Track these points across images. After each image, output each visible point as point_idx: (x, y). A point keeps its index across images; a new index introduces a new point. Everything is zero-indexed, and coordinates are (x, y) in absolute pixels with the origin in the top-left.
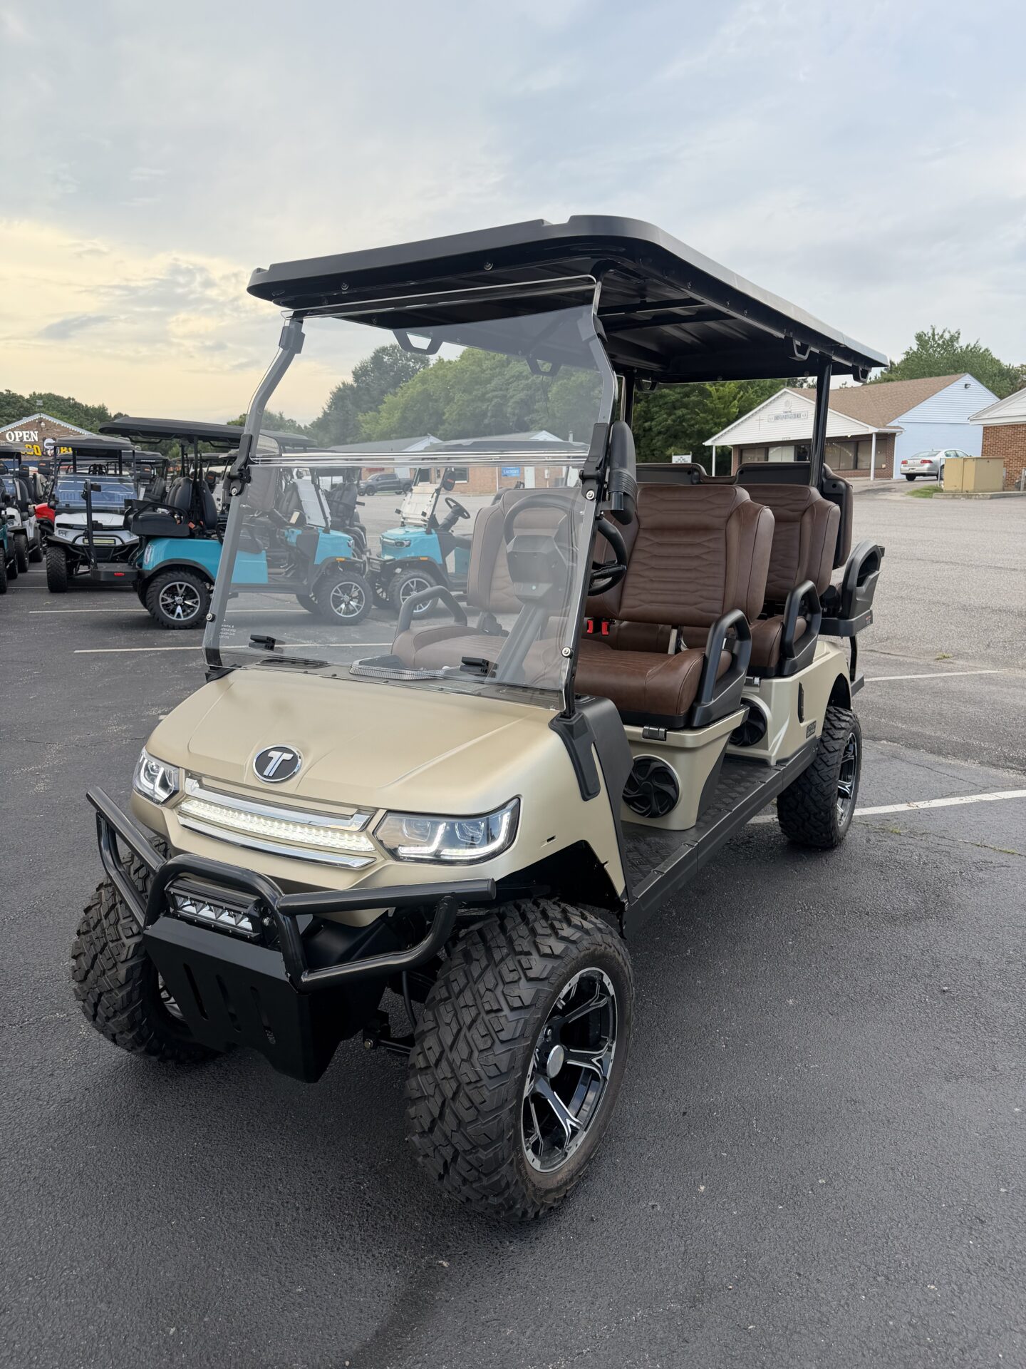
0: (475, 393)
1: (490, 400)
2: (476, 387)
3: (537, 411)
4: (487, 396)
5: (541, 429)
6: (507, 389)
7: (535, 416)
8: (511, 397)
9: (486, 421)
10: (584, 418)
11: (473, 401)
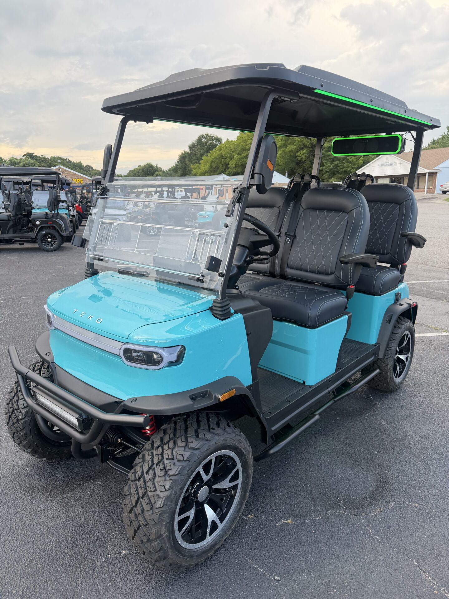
0: (243, 155)
2: (244, 152)
10: (292, 165)
11: (242, 158)
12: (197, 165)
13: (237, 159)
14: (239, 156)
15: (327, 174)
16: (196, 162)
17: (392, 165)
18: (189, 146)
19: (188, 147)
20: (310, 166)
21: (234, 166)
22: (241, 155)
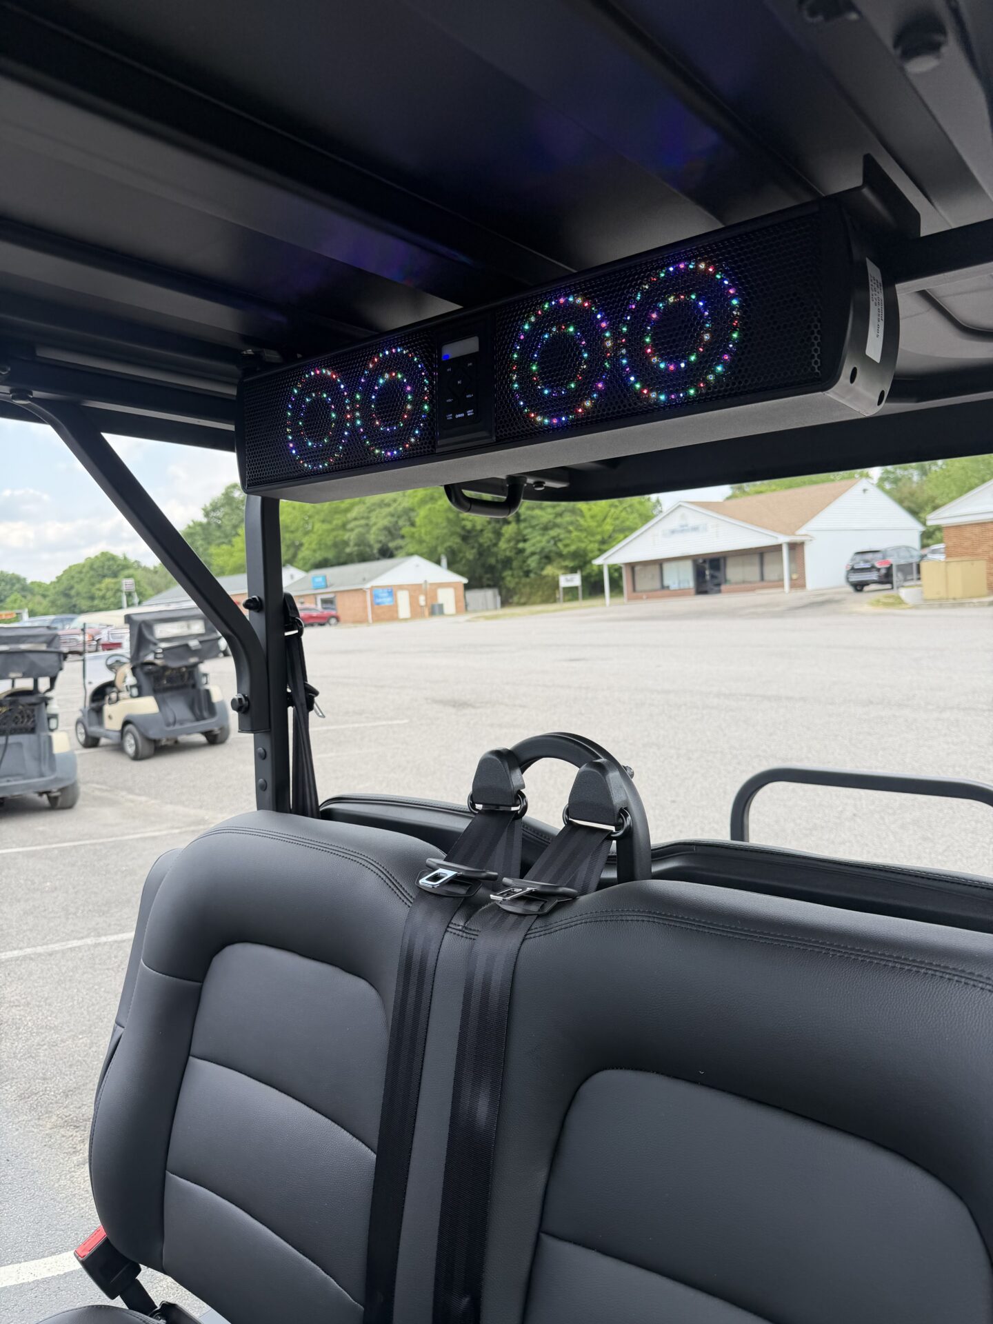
0: (335, 522)
1: (352, 530)
2: (337, 516)
3: (403, 537)
4: (349, 526)
5: (410, 554)
6: (368, 518)
7: (399, 542)
8: (375, 524)
9: (348, 550)
10: (455, 542)
11: (333, 530)
12: (224, 547)
13: (320, 532)
14: (326, 526)
15: (536, 557)
16: (223, 543)
17: (695, 529)
18: (203, 509)
19: (202, 512)
20: (494, 541)
21: (314, 546)
22: (330, 522)
